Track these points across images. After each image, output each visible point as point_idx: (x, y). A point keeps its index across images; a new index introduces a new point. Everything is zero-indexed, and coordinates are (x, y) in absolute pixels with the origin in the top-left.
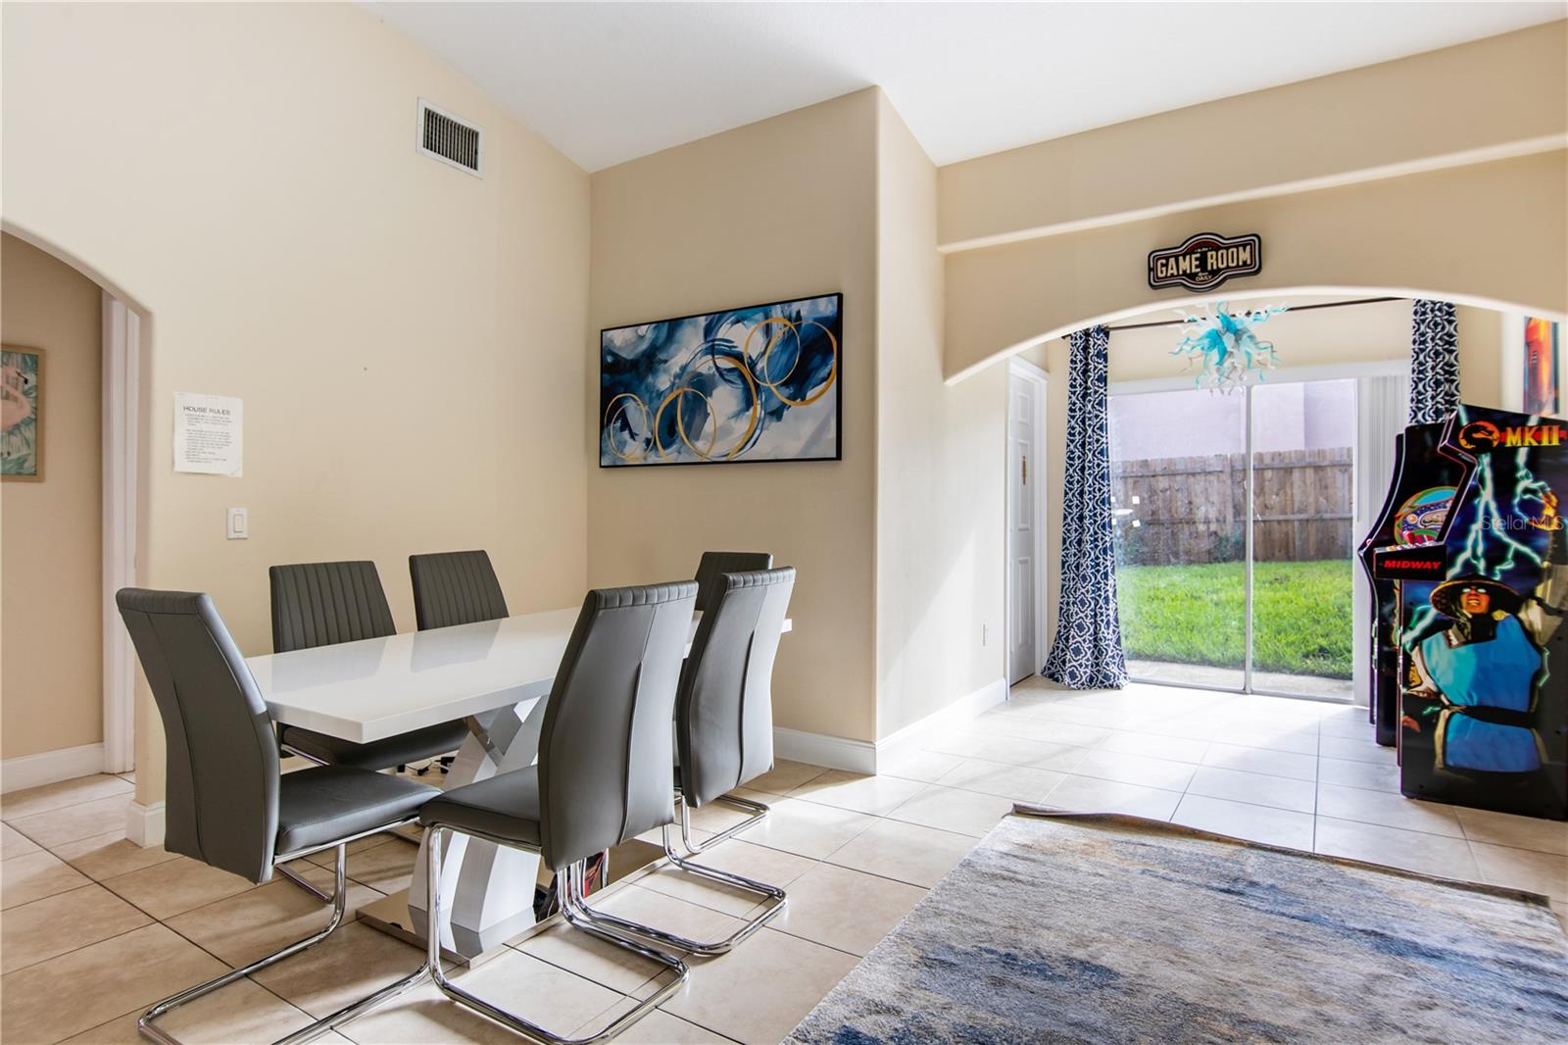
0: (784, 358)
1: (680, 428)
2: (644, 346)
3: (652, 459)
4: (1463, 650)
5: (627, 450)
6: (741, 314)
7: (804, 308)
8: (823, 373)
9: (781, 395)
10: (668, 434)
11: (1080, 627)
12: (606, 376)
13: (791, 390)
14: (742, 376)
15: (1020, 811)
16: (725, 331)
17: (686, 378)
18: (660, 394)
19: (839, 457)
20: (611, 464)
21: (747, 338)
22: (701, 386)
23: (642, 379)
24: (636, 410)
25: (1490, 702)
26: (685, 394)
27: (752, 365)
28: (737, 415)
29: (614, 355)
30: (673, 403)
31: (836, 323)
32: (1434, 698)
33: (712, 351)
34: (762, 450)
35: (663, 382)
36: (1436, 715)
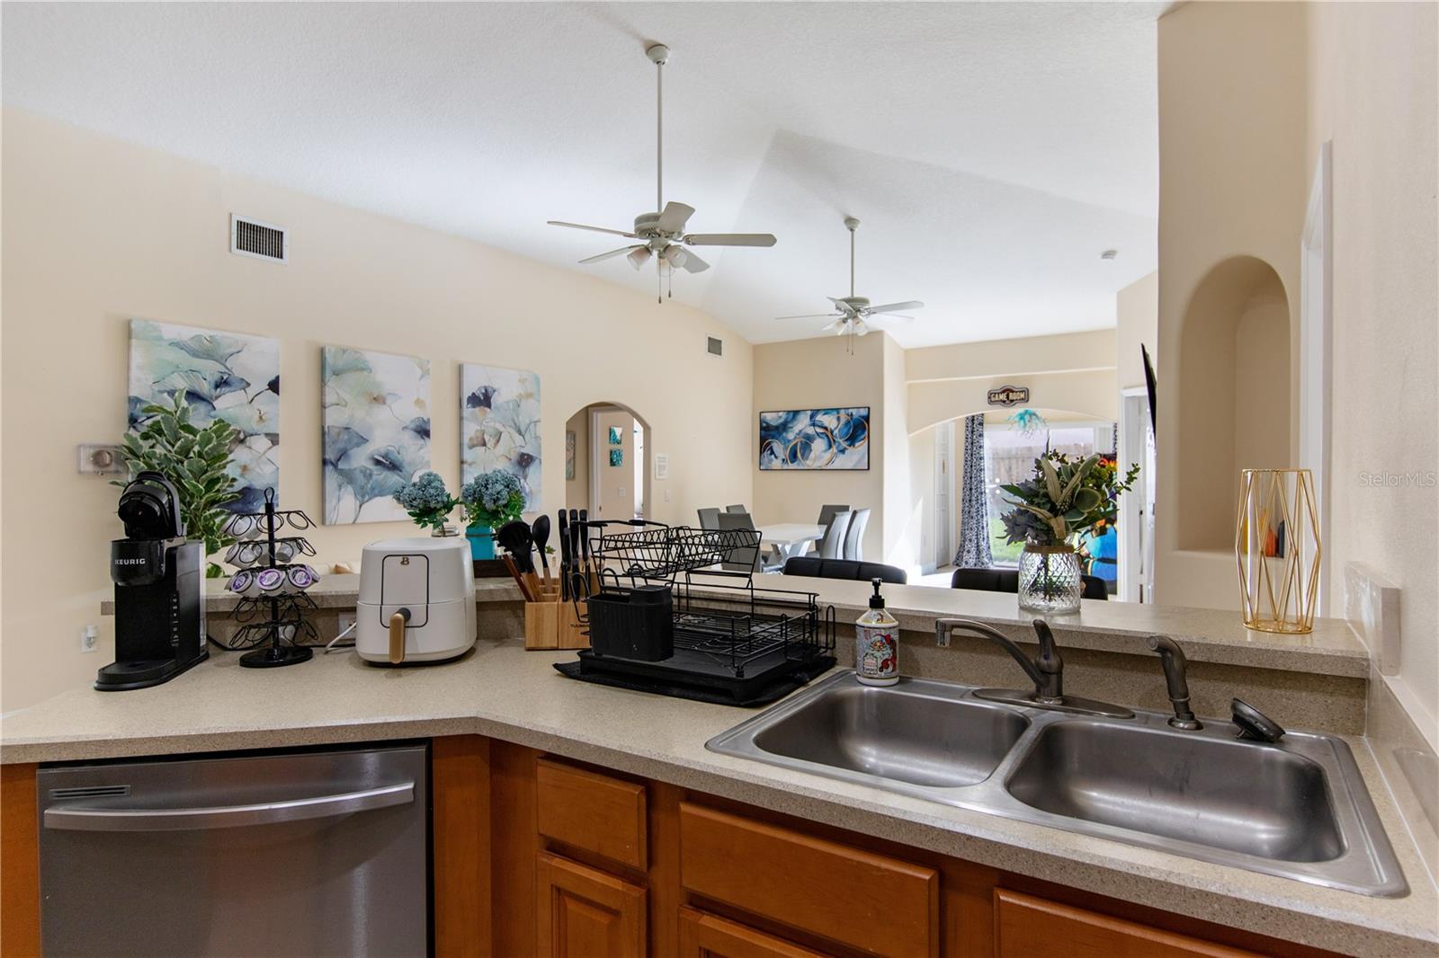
0: (845, 430)
1: (799, 455)
2: (782, 421)
3: (785, 467)
4: (1098, 538)
5: (773, 463)
6: (827, 411)
7: (854, 412)
8: (862, 437)
9: (844, 445)
10: (793, 457)
11: (970, 540)
12: (763, 432)
13: (849, 443)
14: (827, 436)
16: (819, 418)
17: (801, 435)
18: (789, 441)
19: (869, 469)
20: (763, 468)
21: (830, 421)
22: (807, 441)
23: (780, 434)
24: (777, 446)
25: (1105, 556)
26: (801, 442)
27: (832, 432)
28: (825, 451)
29: (766, 423)
30: (796, 445)
31: (867, 418)
32: (1088, 556)
33: (814, 425)
34: (836, 465)
35: (791, 436)
36: (1088, 562)
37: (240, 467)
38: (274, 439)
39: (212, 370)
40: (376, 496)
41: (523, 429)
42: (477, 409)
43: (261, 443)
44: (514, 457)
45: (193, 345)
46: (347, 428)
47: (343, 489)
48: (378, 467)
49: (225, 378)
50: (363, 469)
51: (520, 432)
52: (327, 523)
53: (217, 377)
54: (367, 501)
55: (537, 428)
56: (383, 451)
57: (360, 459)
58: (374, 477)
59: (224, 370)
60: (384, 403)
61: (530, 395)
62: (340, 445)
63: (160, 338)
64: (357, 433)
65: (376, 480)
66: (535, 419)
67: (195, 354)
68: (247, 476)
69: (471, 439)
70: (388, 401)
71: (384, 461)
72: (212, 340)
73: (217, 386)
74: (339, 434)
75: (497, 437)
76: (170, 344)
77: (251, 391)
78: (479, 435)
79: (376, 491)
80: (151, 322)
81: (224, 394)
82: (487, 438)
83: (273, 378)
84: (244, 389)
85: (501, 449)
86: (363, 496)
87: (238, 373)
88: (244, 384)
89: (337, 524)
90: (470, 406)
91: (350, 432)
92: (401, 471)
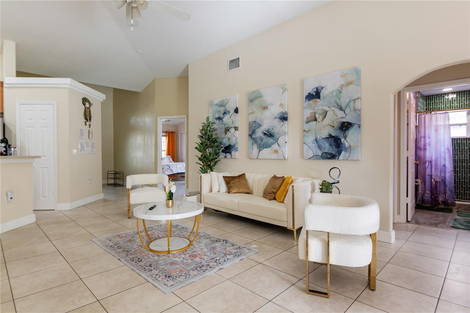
37: (228, 138)
38: (236, 128)
39: (222, 109)
40: (264, 148)
41: (344, 107)
42: (311, 101)
43: (232, 130)
44: (337, 124)
45: (219, 104)
46: (255, 121)
47: (254, 145)
48: (265, 136)
49: (225, 111)
50: (260, 137)
51: (341, 109)
53: (223, 112)
54: (261, 150)
55: (356, 104)
56: (267, 129)
57: (259, 134)
58: (264, 140)
59: (225, 109)
60: (267, 109)
61: (349, 84)
62: (253, 128)
64: (258, 123)
65: (265, 142)
66: (354, 98)
67: (220, 106)
68: (230, 141)
69: (308, 118)
70: (269, 108)
71: (267, 133)
72: (223, 101)
73: (224, 114)
74: (252, 124)
75: (324, 115)
76: (215, 105)
77: (230, 114)
78: (313, 115)
79: (264, 146)
80: (212, 101)
81: (225, 116)
82: (317, 116)
83: (235, 108)
85: (327, 121)
87: (228, 109)
88: (229, 112)
89: (252, 158)
90: (307, 100)
91: (256, 123)
92: (274, 137)
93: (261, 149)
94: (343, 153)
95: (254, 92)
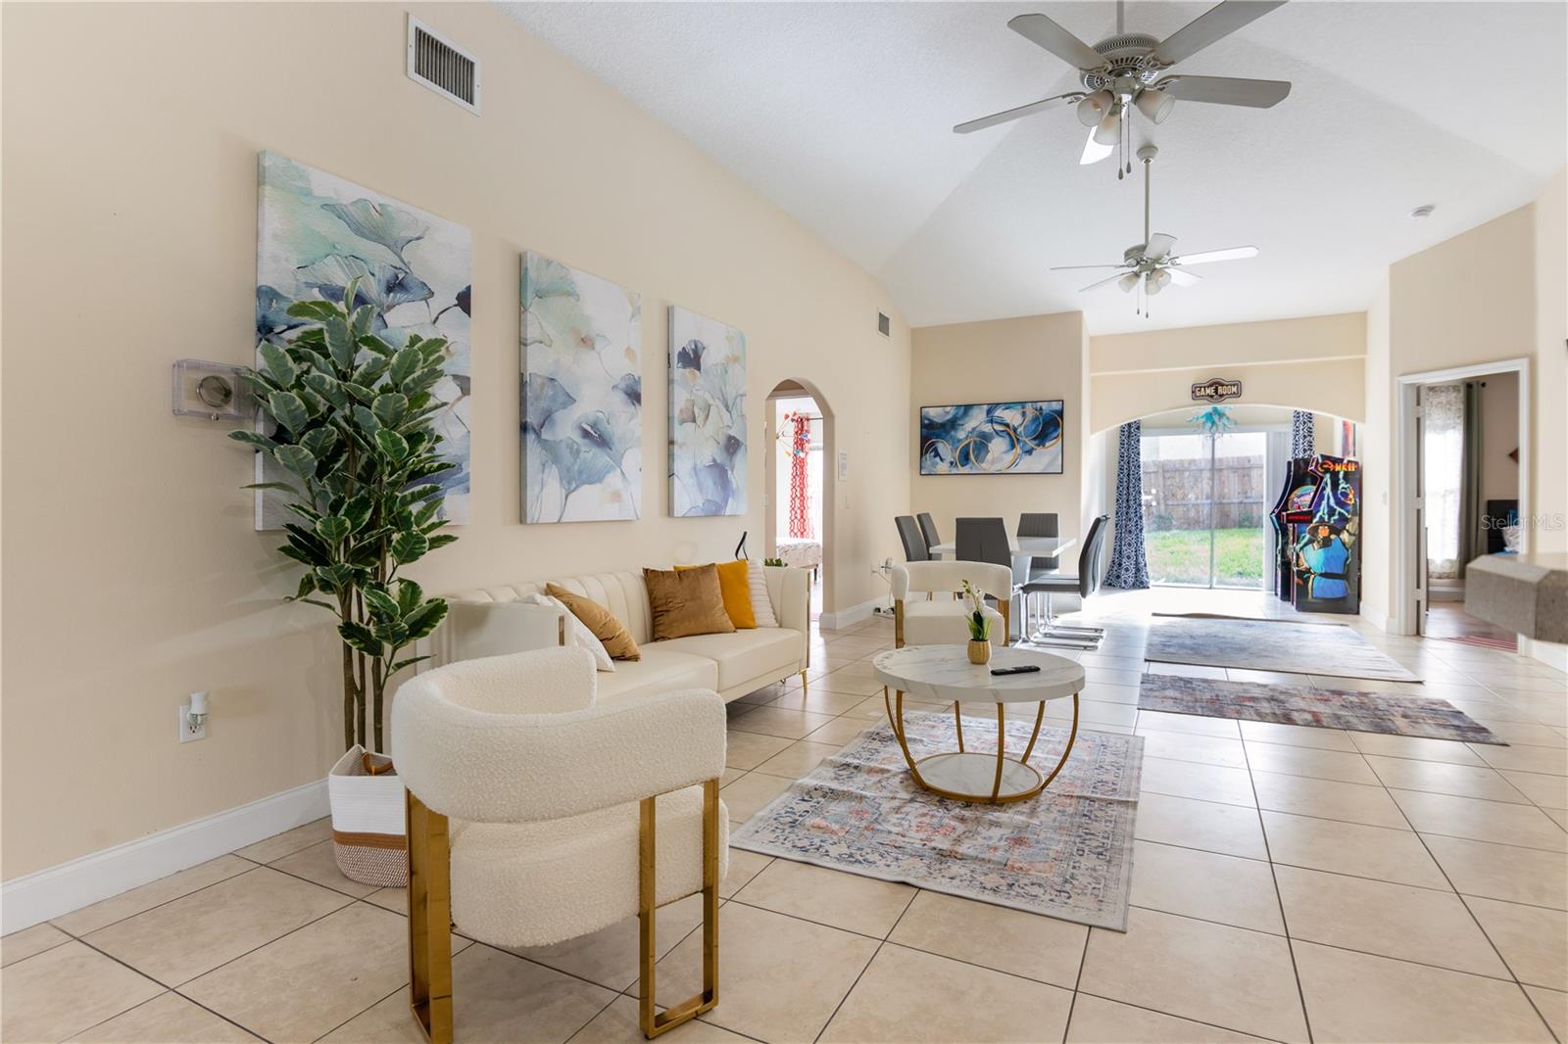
0: (1033, 427)
1: (972, 457)
2: (949, 417)
3: (954, 471)
4: (1321, 550)
5: (938, 467)
6: (1008, 406)
7: (1044, 406)
8: (1055, 435)
9: (1031, 444)
10: (965, 458)
12: (925, 430)
13: (1037, 442)
14: (1009, 434)
15: (1155, 615)
16: (998, 413)
17: (975, 433)
18: (959, 441)
19: (1062, 473)
20: (924, 472)
21: (1013, 417)
22: (982, 442)
23: (947, 432)
24: (943, 447)
25: (1329, 571)
26: (975, 442)
27: (1015, 430)
28: (1006, 452)
29: (929, 420)
30: (968, 445)
31: (1061, 413)
33: (991, 421)
34: (1021, 468)
35: (961, 434)
36: (1309, 577)
38: (464, 384)
39: (381, 260)
40: (584, 483)
41: (730, 404)
42: (688, 370)
43: (448, 389)
44: (722, 439)
45: (356, 214)
46: (552, 379)
47: (547, 471)
48: (586, 441)
49: (400, 277)
50: (570, 441)
51: (727, 408)
52: (529, 521)
53: (389, 274)
54: (573, 491)
55: (743, 403)
56: (591, 418)
57: (566, 427)
58: (582, 456)
59: (399, 264)
60: (593, 348)
61: (736, 359)
62: (544, 404)
63: (308, 193)
64: (564, 389)
65: (584, 460)
66: (741, 392)
67: (359, 230)
69: (680, 411)
70: (598, 346)
71: (592, 432)
72: (382, 211)
74: (542, 387)
75: (706, 412)
76: (322, 207)
77: (435, 305)
78: (689, 406)
79: (584, 476)
80: (294, 162)
81: (399, 304)
82: (696, 411)
83: (463, 288)
84: (426, 300)
85: (710, 428)
86: (569, 483)
87: (418, 272)
88: (426, 292)
89: (540, 522)
90: (680, 365)
91: (555, 386)
92: (611, 449)
93: (572, 488)
94: (730, 499)
95: (549, 263)
